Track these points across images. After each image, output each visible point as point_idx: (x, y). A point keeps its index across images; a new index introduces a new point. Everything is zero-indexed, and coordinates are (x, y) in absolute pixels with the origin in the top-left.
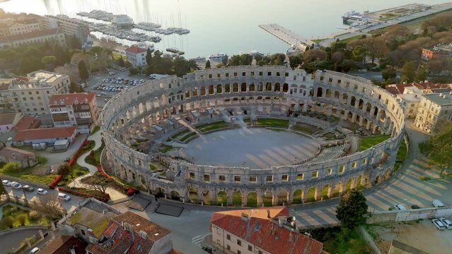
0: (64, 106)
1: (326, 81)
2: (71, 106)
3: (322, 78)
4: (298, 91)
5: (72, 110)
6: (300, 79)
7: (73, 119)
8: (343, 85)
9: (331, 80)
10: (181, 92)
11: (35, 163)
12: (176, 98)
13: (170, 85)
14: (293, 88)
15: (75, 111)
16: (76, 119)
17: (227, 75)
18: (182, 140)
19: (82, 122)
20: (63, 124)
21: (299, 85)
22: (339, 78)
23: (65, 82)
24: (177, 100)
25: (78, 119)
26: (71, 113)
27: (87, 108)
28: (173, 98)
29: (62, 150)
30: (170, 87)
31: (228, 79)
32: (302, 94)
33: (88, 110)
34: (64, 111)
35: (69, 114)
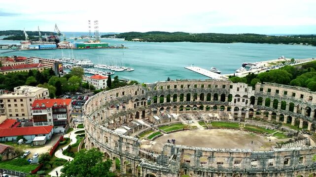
0: (45, 108)
1: (265, 91)
2: (51, 109)
3: (261, 90)
4: (241, 100)
5: (51, 112)
6: (242, 90)
7: (50, 120)
8: (281, 94)
9: (269, 90)
10: (143, 99)
11: (14, 156)
12: (140, 104)
13: (136, 92)
14: (237, 98)
15: (53, 113)
16: (54, 120)
17: (182, 86)
18: (150, 138)
19: (57, 123)
20: (42, 124)
21: (242, 95)
22: (277, 88)
23: (45, 94)
24: (141, 106)
25: (55, 120)
26: (50, 114)
27: (65, 110)
28: (138, 103)
29: (40, 145)
30: (136, 94)
31: (182, 90)
32: (245, 103)
33: (65, 113)
34: (44, 113)
35: (48, 115)
